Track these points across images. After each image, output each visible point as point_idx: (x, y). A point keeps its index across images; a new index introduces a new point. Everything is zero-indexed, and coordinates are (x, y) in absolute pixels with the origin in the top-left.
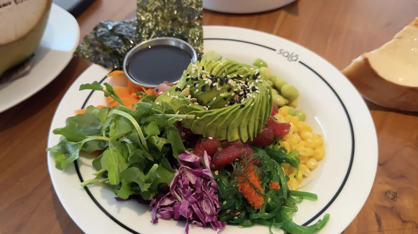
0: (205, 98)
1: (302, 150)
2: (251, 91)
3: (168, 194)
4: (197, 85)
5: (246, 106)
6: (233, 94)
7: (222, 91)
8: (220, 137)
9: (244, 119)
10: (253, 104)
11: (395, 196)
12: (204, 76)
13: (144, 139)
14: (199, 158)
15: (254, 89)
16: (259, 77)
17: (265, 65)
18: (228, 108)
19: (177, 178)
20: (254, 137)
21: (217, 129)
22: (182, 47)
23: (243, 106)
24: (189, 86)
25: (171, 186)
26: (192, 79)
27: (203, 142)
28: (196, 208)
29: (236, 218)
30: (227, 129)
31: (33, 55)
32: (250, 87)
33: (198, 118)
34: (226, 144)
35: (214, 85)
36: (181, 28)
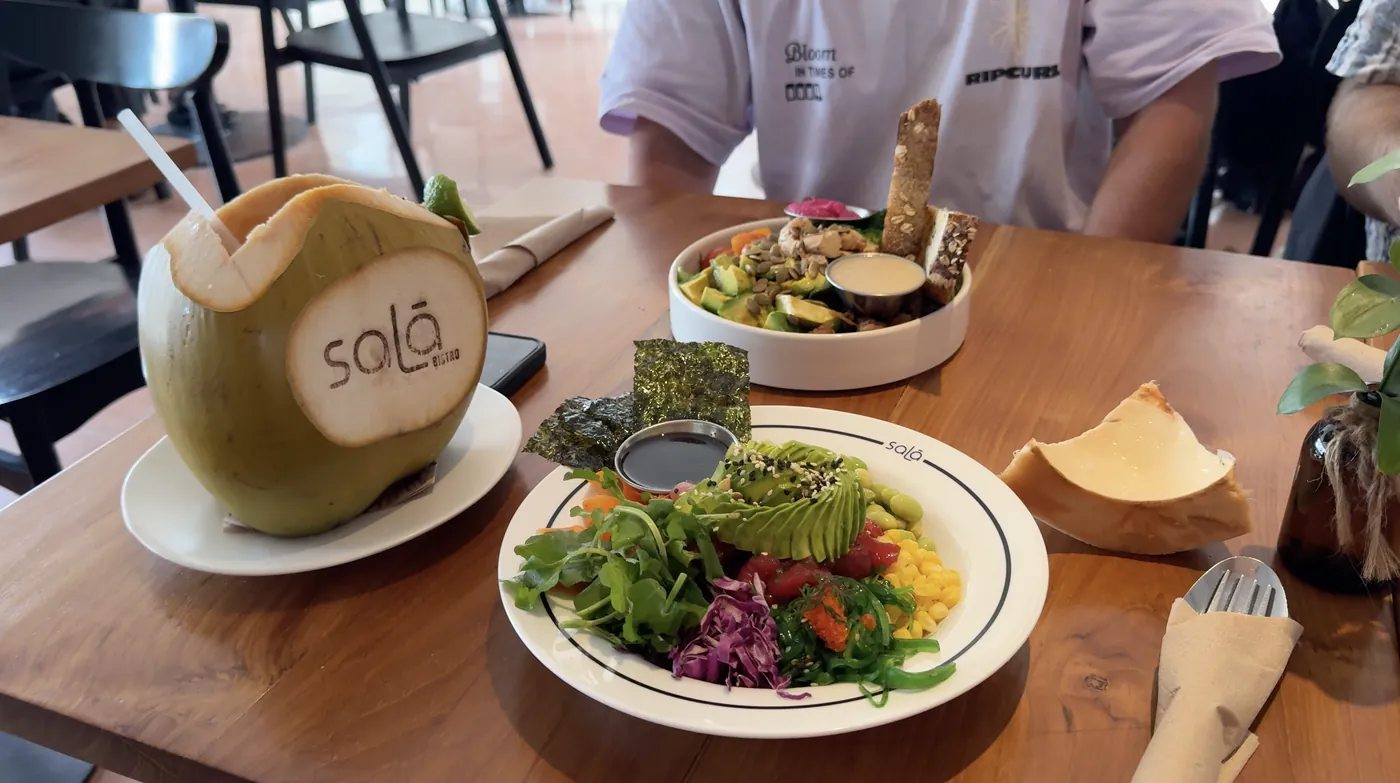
0: (756, 491)
1: (922, 588)
2: (828, 483)
3: (698, 638)
4: (742, 472)
5: (820, 502)
6: (799, 486)
7: (780, 481)
8: (779, 553)
9: (818, 523)
10: (830, 499)
11: (1103, 683)
12: (753, 458)
13: (662, 546)
14: (745, 584)
15: (833, 481)
16: (842, 464)
17: (864, 467)
18: (789, 505)
19: (712, 615)
20: (835, 559)
21: (774, 537)
22: (713, 434)
23: (814, 501)
24: (729, 476)
25: (702, 624)
26: (735, 464)
27: (752, 560)
28: (742, 652)
29: (807, 671)
30: (791, 540)
31: (434, 463)
32: (827, 478)
33: (745, 519)
34: (789, 563)
35: (769, 469)
36: (711, 405)
